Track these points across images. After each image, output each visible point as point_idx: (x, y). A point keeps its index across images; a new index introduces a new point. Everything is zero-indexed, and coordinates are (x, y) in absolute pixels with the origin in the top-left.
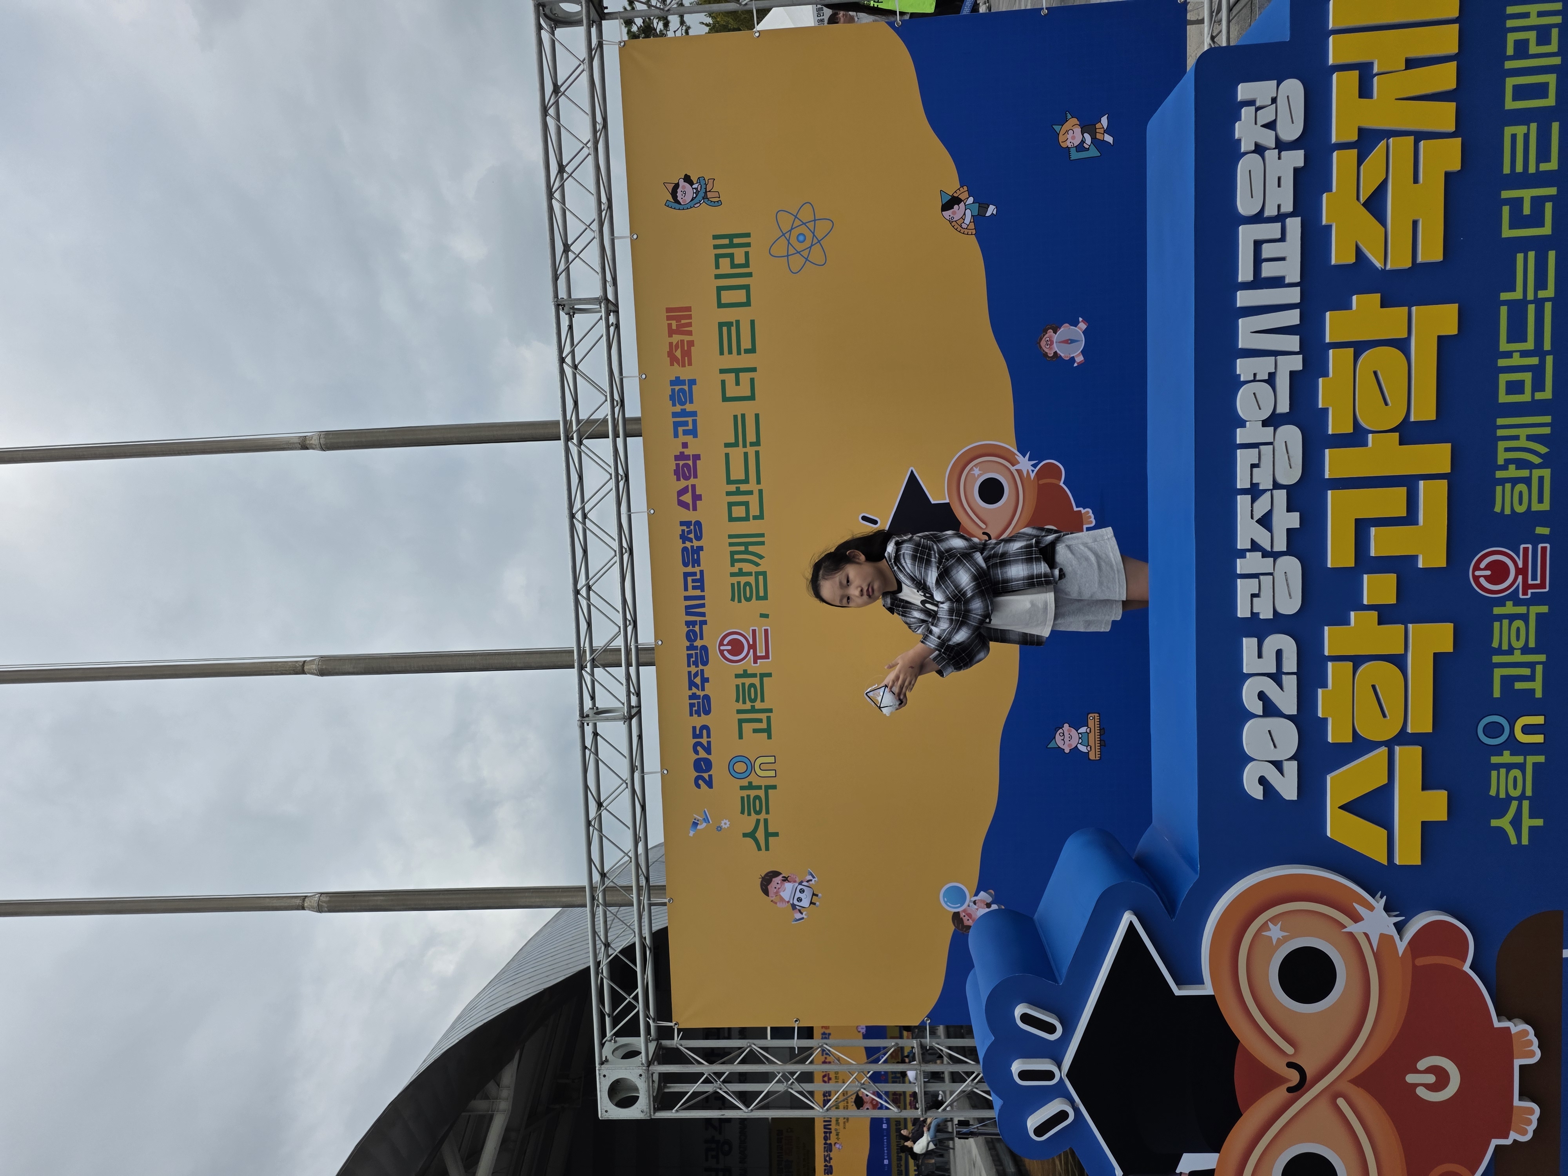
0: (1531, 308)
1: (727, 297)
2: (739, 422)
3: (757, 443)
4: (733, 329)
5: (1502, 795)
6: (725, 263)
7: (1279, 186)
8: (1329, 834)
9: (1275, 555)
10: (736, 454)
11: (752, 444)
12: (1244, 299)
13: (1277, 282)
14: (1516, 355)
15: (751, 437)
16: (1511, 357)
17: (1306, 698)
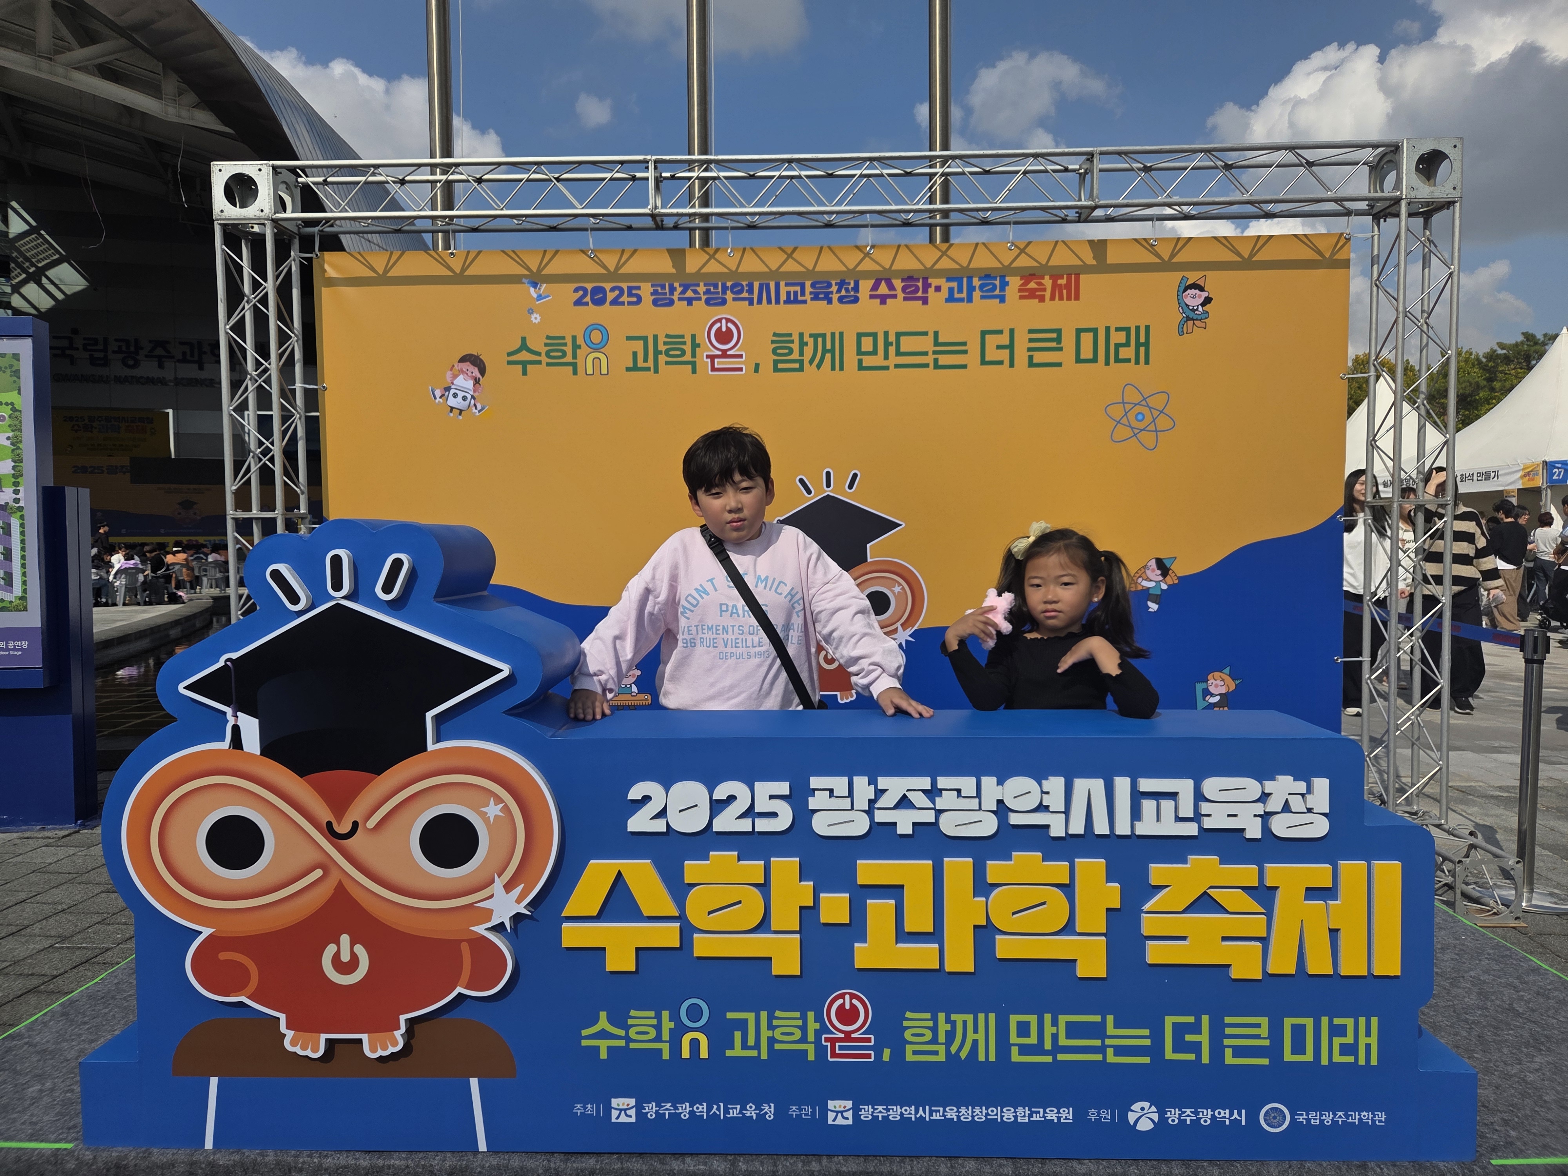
0: (1097, 1043)
1: (1087, 339)
2: (960, 348)
3: (937, 366)
4: (1054, 344)
5: (630, 1022)
6: (1120, 337)
7: (1229, 816)
8: (592, 861)
9: (870, 812)
10: (926, 344)
11: (936, 360)
12: (1122, 785)
13: (1136, 814)
14: (1054, 1030)
15: (944, 360)
16: (1052, 1026)
17: (728, 839)
